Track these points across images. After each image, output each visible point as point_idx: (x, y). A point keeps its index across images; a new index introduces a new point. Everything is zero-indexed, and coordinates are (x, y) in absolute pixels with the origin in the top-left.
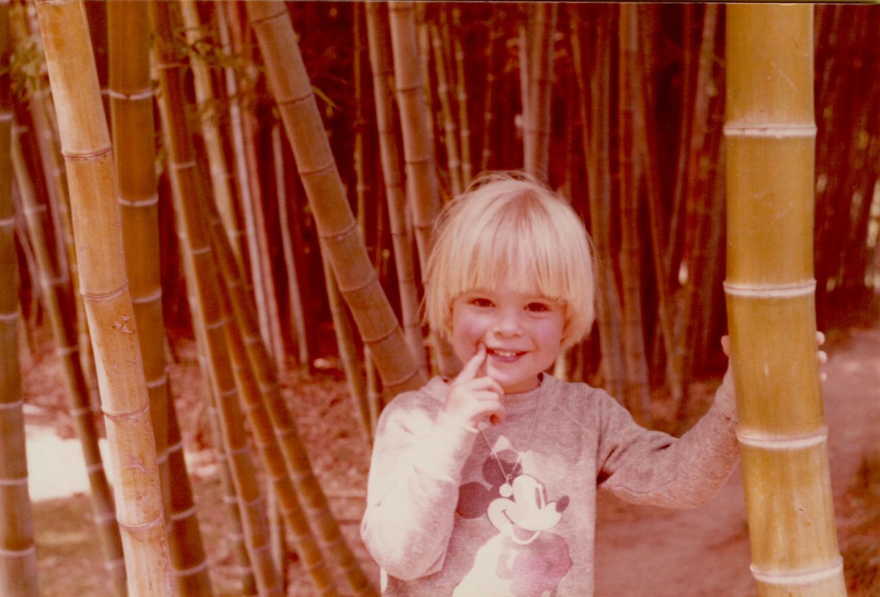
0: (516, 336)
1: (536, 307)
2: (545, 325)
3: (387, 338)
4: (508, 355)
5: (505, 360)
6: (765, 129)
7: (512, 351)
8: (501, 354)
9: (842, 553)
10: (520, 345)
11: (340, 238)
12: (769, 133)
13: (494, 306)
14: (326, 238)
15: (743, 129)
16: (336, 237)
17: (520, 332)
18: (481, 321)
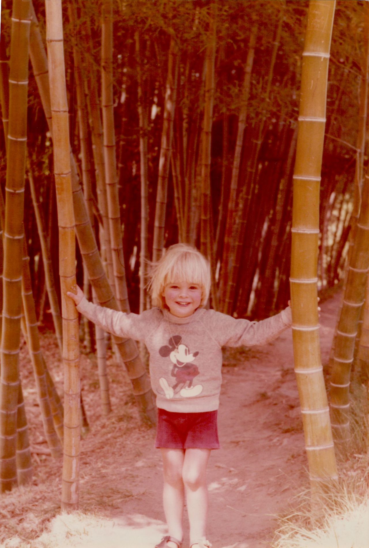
0: (187, 297)
1: (192, 288)
2: (196, 294)
3: (109, 301)
4: (184, 304)
5: (183, 305)
6: (304, 231)
7: (186, 302)
8: (182, 304)
9: (323, 365)
10: (189, 300)
11: (91, 255)
12: (306, 232)
13: (179, 288)
14: (84, 255)
15: (298, 230)
16: (88, 254)
17: (188, 296)
18: (175, 293)
